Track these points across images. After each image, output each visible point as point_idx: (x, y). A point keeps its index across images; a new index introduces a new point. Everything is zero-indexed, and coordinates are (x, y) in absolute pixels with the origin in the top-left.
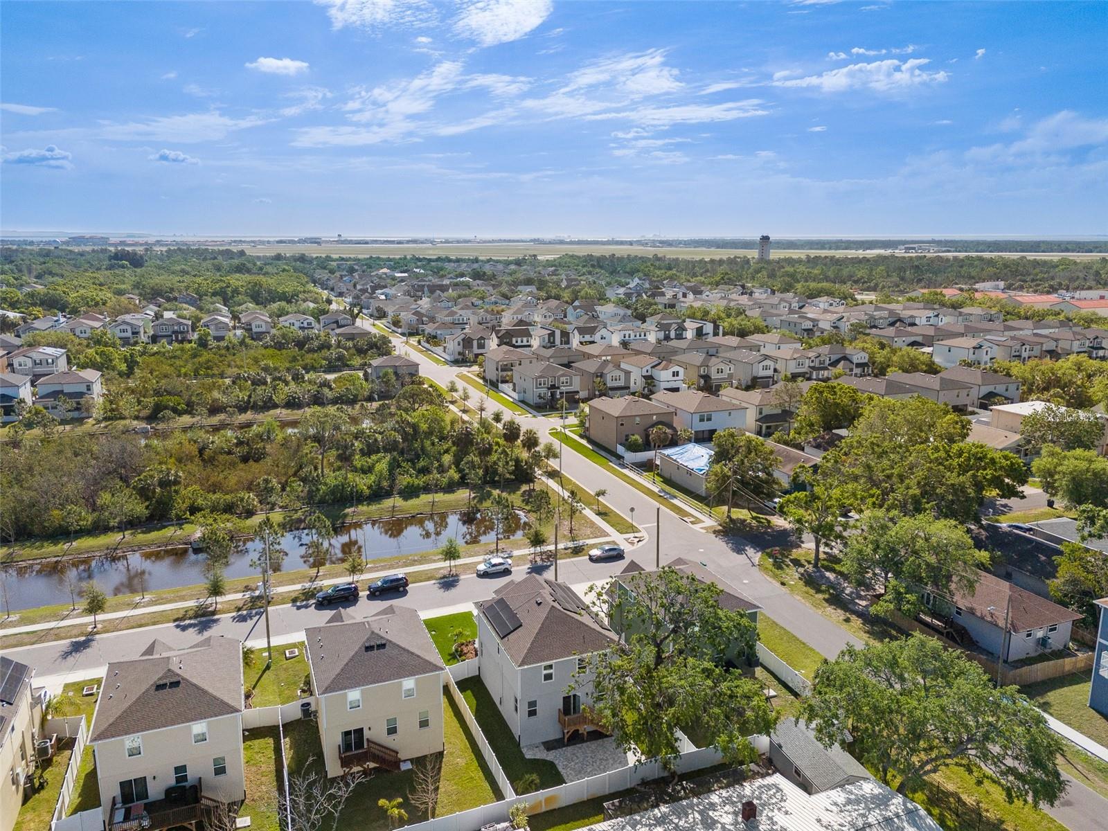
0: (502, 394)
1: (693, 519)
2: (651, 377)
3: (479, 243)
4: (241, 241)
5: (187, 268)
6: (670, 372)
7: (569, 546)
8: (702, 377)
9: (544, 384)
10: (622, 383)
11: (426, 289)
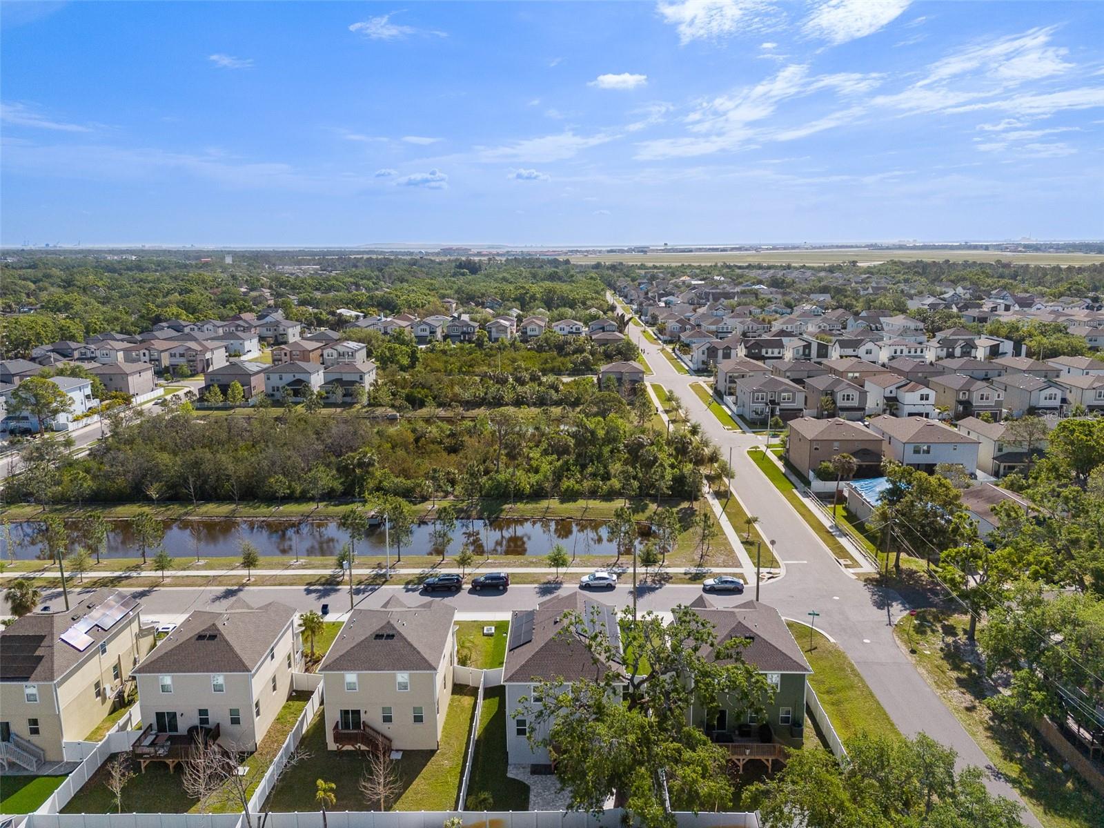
0: (724, 407)
1: (849, 562)
2: (895, 399)
3: (807, 249)
4: (577, 251)
5: (508, 276)
6: (917, 394)
7: (691, 571)
8: (960, 402)
9: (762, 399)
10: (855, 403)
11: (711, 296)
